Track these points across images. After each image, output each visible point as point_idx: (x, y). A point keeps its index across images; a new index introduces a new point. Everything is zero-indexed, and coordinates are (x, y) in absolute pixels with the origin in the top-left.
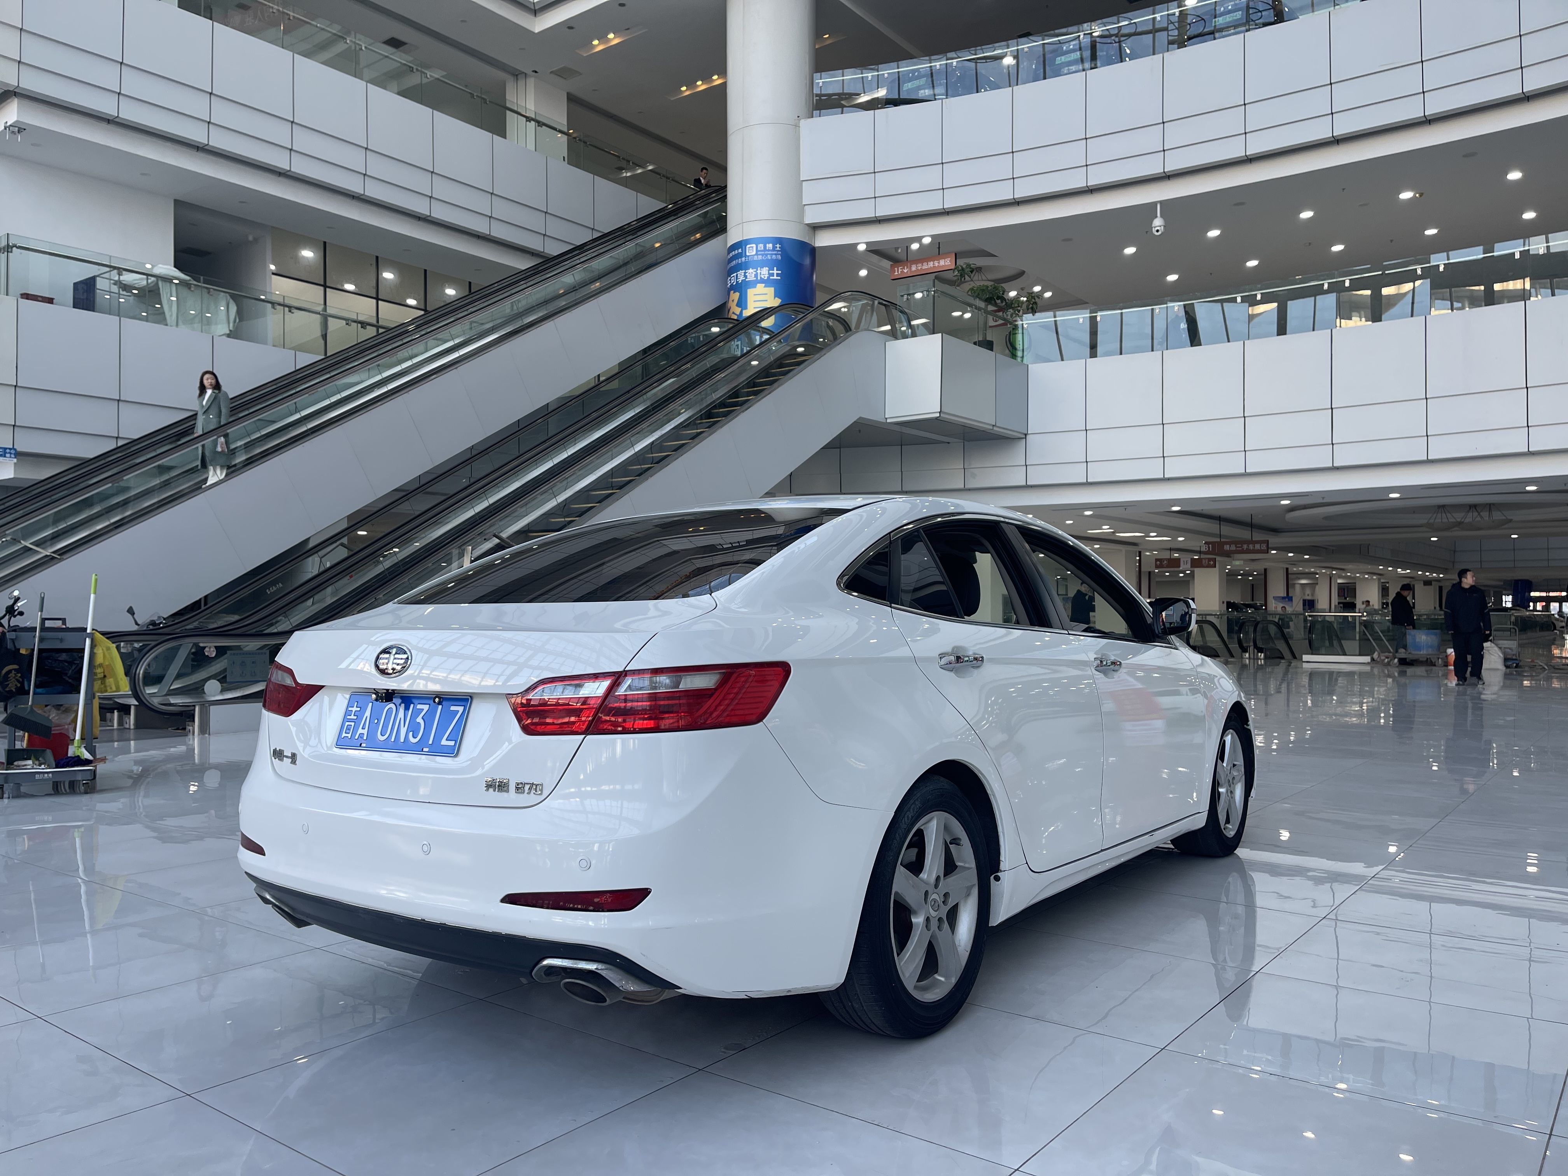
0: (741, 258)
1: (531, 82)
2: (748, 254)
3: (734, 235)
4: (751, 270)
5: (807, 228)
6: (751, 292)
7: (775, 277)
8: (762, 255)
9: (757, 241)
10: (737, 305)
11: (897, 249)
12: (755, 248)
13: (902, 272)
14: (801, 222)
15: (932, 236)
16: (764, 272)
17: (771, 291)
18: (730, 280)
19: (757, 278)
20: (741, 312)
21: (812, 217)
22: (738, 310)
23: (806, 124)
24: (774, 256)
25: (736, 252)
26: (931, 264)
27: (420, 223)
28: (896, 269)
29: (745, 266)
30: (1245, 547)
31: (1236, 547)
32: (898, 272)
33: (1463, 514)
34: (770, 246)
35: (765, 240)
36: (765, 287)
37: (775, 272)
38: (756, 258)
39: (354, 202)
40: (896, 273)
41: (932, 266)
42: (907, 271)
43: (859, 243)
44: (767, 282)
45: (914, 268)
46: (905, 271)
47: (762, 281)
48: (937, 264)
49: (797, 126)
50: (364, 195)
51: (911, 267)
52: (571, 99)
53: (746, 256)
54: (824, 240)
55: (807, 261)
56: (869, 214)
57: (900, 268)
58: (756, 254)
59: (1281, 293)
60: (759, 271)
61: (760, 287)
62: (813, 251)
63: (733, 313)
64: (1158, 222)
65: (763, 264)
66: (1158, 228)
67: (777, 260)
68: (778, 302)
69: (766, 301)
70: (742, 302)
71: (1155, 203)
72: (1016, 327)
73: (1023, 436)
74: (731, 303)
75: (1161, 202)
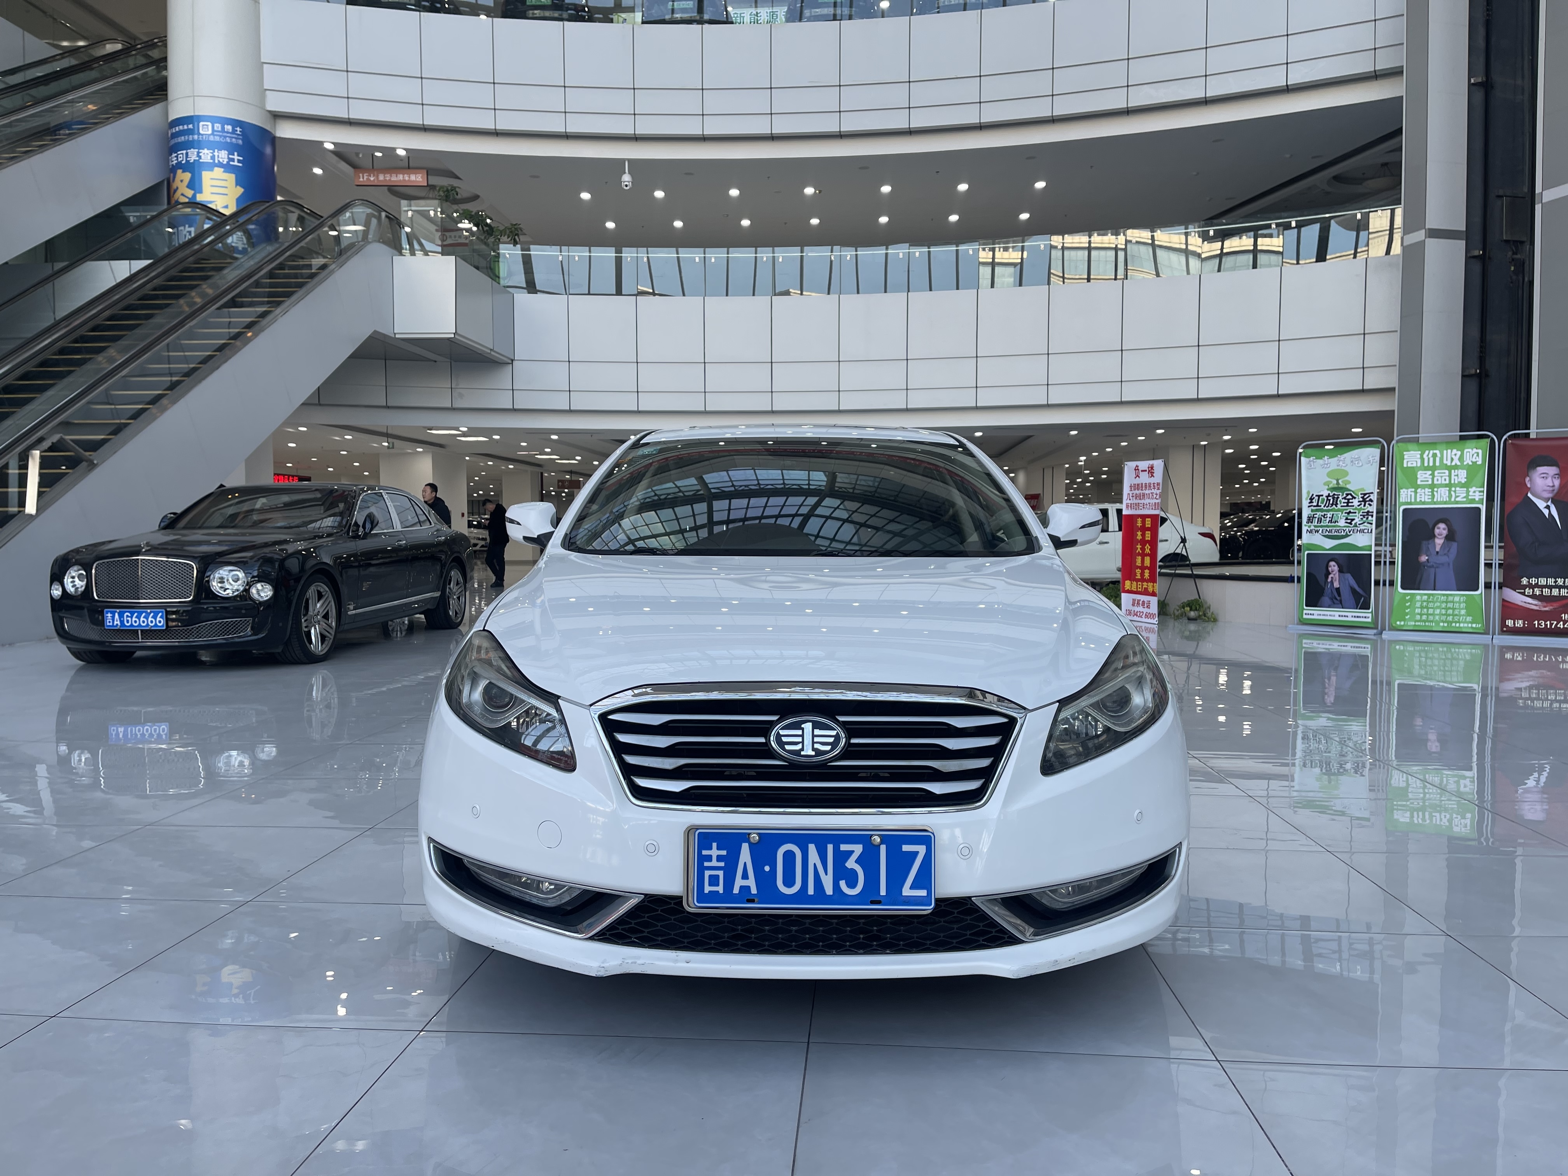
0: (193, 134)
2: (201, 132)
3: (178, 108)
4: (206, 151)
5: (268, 114)
6: (206, 176)
7: (236, 163)
8: (220, 136)
9: (213, 119)
10: (189, 186)
11: (357, 154)
12: (210, 127)
13: (367, 178)
14: (263, 107)
15: (408, 150)
16: (223, 156)
17: (231, 177)
18: (177, 157)
19: (214, 160)
20: (194, 196)
21: (275, 103)
22: (190, 193)
24: (234, 140)
25: (186, 127)
28: (361, 175)
29: (198, 145)
34: (229, 128)
35: (223, 121)
36: (224, 172)
37: (236, 157)
38: (212, 138)
40: (361, 179)
41: (401, 178)
42: (374, 180)
43: (325, 142)
44: (228, 168)
45: (381, 177)
46: (371, 178)
47: (220, 165)
48: (407, 178)
51: (378, 176)
53: (199, 134)
54: (286, 131)
55: (268, 150)
56: (341, 115)
57: (365, 175)
58: (213, 134)
60: (216, 154)
61: (218, 172)
62: (273, 140)
63: (182, 195)
64: (626, 178)
65: (221, 146)
66: (627, 183)
67: (238, 145)
68: (240, 190)
69: (226, 187)
70: (195, 184)
71: (623, 160)
72: (498, 256)
73: (511, 362)
74: (176, 183)
75: (629, 160)
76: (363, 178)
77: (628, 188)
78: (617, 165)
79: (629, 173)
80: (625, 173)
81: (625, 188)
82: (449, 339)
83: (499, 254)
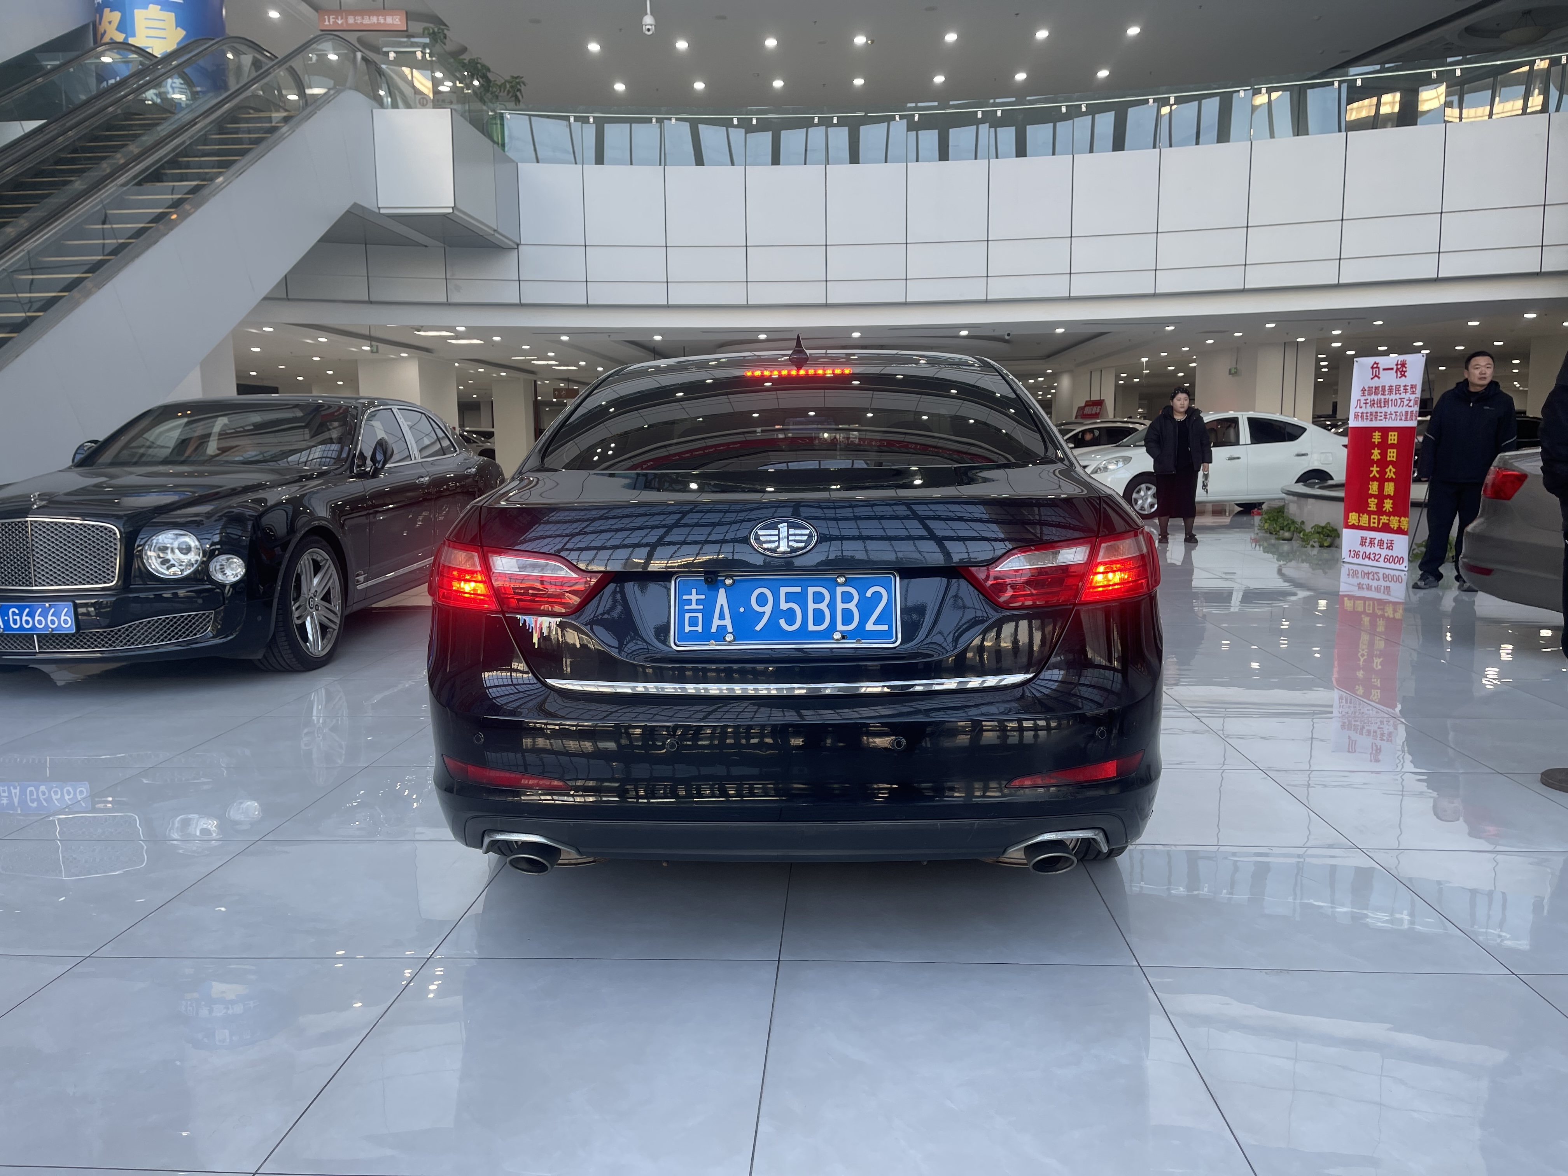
6: (139, 14)
7: (176, 1)
10: (119, 28)
13: (335, 22)
17: (170, 17)
20: (127, 37)
22: (120, 36)
26: (374, 19)
28: (326, 17)
32: (329, 21)
36: (161, 10)
40: (327, 23)
41: (376, 22)
42: (342, 23)
44: (165, 5)
45: (351, 20)
46: (340, 22)
47: (156, 2)
48: (382, 21)
51: (347, 18)
57: (331, 17)
59: (776, 120)
61: (154, 10)
63: (112, 38)
64: (647, 20)
66: (648, 27)
68: (181, 33)
69: (165, 29)
70: (126, 25)
73: (516, 247)
74: (104, 26)
79: (651, 14)
80: (646, 14)
81: (646, 32)
82: (445, 215)
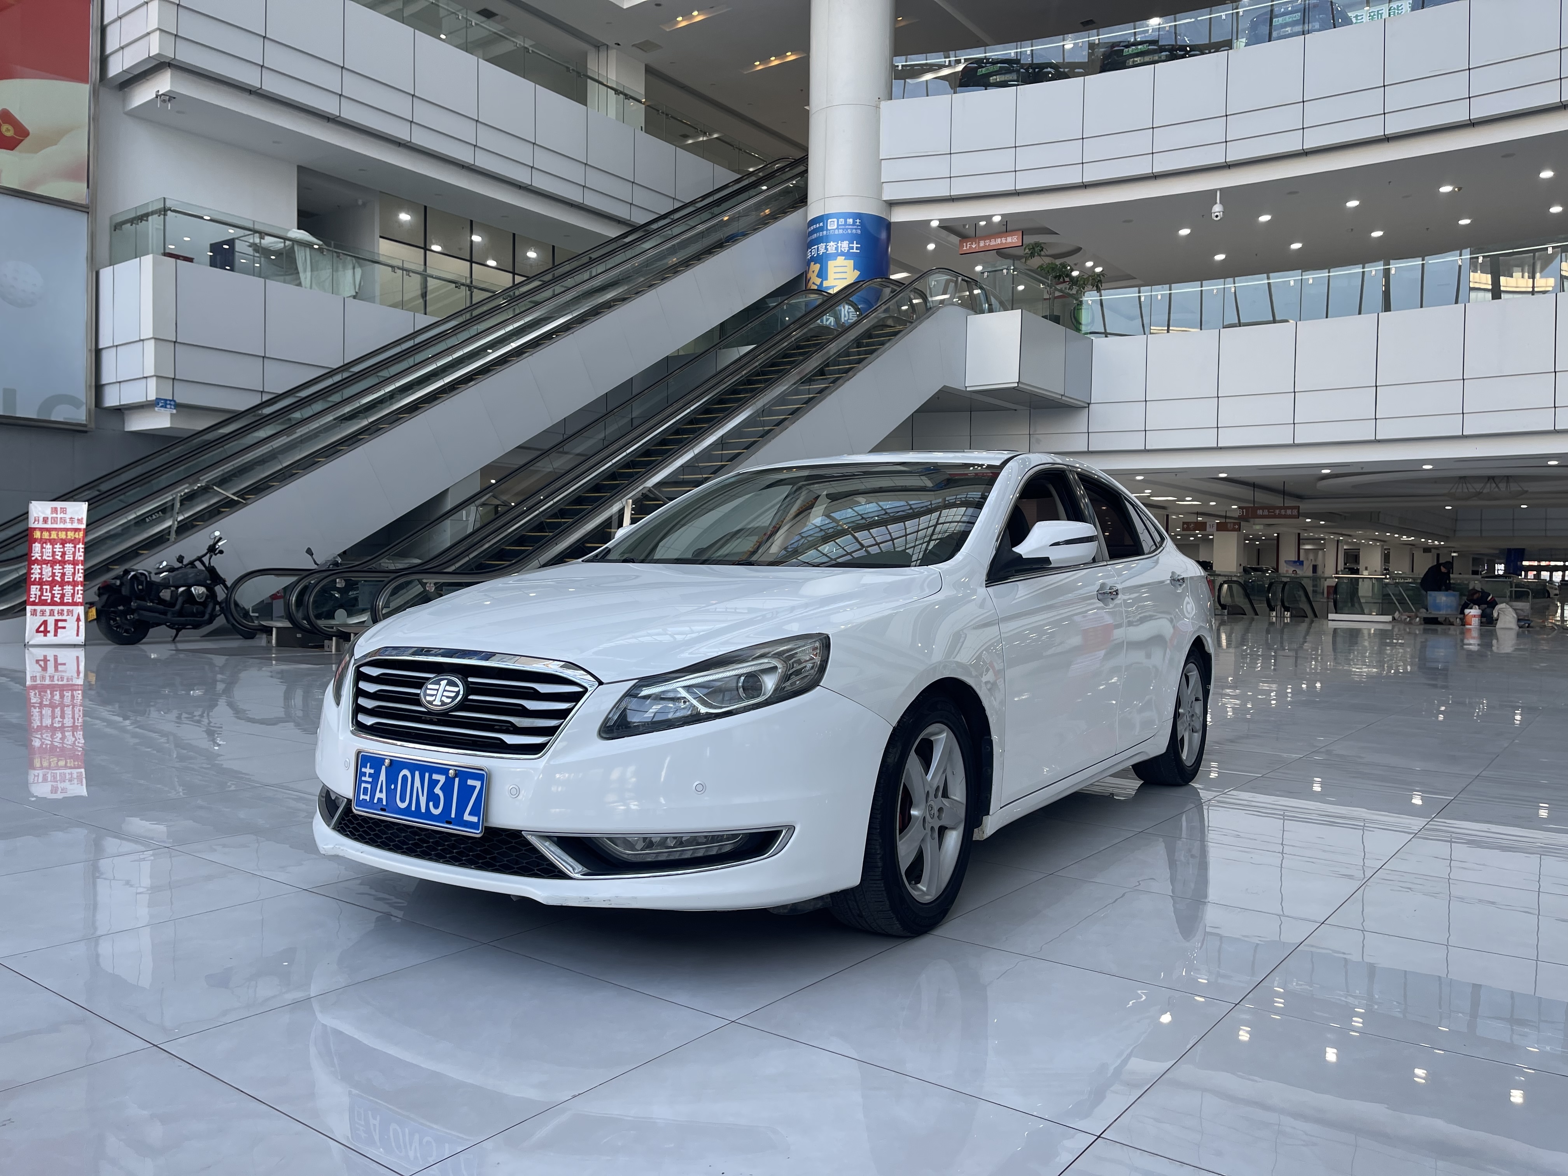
0: (822, 231)
1: (613, 54)
2: (829, 228)
3: (814, 210)
4: (832, 244)
5: (885, 204)
6: (831, 264)
7: (855, 251)
8: (843, 229)
9: (837, 216)
10: (817, 276)
11: (964, 226)
12: (836, 223)
13: (971, 247)
14: (880, 198)
15: (1003, 215)
16: (845, 246)
17: (850, 263)
18: (811, 251)
19: (838, 251)
20: (822, 283)
21: (889, 194)
22: (818, 281)
23: (885, 105)
24: (854, 230)
25: (818, 225)
26: (999, 241)
27: (521, 191)
28: (965, 244)
29: (825, 240)
30: (1277, 512)
31: (1269, 512)
33: (1482, 485)
34: (850, 221)
35: (846, 215)
36: (845, 259)
37: (855, 245)
38: (836, 232)
39: (464, 172)
40: (965, 248)
41: (999, 243)
42: (976, 247)
43: (932, 220)
44: (848, 255)
45: (982, 244)
46: (974, 246)
47: (842, 254)
48: (1003, 241)
49: (877, 107)
50: (474, 165)
51: (979, 242)
52: (649, 71)
53: (827, 230)
54: (899, 216)
55: (883, 235)
56: (944, 192)
57: (968, 243)
58: (838, 228)
60: (839, 245)
61: (840, 260)
62: (888, 226)
63: (814, 283)
64: (1217, 208)
65: (842, 238)
66: (1218, 214)
67: (857, 234)
68: (857, 273)
69: (846, 272)
70: (822, 274)
71: (1215, 191)
72: (1080, 303)
73: (1087, 406)
74: (810, 274)
75: (1221, 190)
76: (967, 247)
77: (1219, 218)
78: (1209, 196)
79: (1220, 203)
80: (1216, 203)
81: (1215, 219)
82: (1014, 388)
83: (1081, 302)
